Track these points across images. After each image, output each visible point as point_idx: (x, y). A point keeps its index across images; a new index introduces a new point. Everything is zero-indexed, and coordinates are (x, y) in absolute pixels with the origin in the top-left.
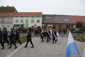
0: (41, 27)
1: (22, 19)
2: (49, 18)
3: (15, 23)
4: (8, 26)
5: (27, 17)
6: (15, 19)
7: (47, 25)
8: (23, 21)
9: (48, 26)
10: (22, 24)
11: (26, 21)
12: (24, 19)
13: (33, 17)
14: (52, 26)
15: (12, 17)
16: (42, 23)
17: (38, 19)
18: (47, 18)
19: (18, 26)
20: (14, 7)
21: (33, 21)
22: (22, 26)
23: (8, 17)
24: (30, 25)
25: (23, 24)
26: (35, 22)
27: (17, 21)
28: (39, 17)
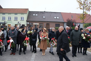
0: (26, 25)
1: (4, 16)
2: (36, 15)
5: (9, 13)
8: (5, 18)
9: (34, 24)
11: (9, 19)
12: (7, 16)
13: (16, 14)
14: (38, 24)
16: (27, 21)
17: (22, 16)
18: (34, 15)
21: (17, 18)
22: (4, 24)
24: (13, 23)
25: (5, 22)
26: (19, 20)
28: (23, 14)
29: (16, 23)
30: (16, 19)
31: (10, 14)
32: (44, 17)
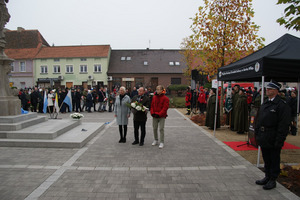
0: (106, 83)
1: (57, 64)
2: (129, 58)
3: (39, 75)
4: (23, 83)
5: (68, 58)
6: (39, 65)
7: (121, 78)
8: (59, 69)
9: (124, 79)
10: (57, 76)
11: (68, 70)
12: (63, 64)
13: (83, 59)
14: (133, 79)
15: (31, 60)
16: (108, 74)
17: (97, 63)
18: (123, 58)
19: (47, 81)
20: (37, 31)
21: (86, 68)
22: (58, 82)
23: (22, 60)
24: (77, 79)
25: (60, 77)
26: (91, 71)
27: (44, 70)
28: (99, 58)
29: (84, 78)
30: (84, 69)
31: (71, 58)
32: (146, 63)
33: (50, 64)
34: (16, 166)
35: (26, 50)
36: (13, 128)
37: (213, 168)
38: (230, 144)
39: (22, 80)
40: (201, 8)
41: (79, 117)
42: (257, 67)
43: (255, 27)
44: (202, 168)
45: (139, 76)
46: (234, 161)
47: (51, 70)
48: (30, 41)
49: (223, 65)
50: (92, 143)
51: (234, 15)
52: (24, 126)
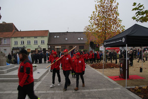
0: (47, 49)
1: (22, 40)
2: (58, 37)
3: (13, 46)
4: (5, 50)
5: (28, 37)
6: (13, 40)
7: (54, 47)
8: (23, 42)
9: (56, 47)
10: (22, 46)
11: (28, 43)
12: (26, 40)
13: (36, 37)
14: (60, 47)
15: (9, 38)
16: (48, 45)
17: (43, 39)
18: (55, 37)
19: (17, 49)
20: (12, 24)
22: (23, 48)
23: (5, 38)
24: (33, 47)
25: (24, 46)
26: (39, 43)
27: (16, 43)
28: (43, 37)
29: (36, 46)
30: (36, 42)
31: (30, 37)
32: (66, 39)
33: (19, 40)
34: (5, 92)
35: (7, 33)
36: (3, 73)
37: (104, 89)
38: (111, 78)
39: (5, 48)
40: (94, 12)
41: (35, 66)
42: (124, 40)
43: (120, 20)
44: (99, 90)
45: (63, 45)
46: (114, 86)
47: (19, 43)
48: (9, 28)
49: (105, 39)
50: (43, 79)
51: (109, 15)
52: (8, 71)
